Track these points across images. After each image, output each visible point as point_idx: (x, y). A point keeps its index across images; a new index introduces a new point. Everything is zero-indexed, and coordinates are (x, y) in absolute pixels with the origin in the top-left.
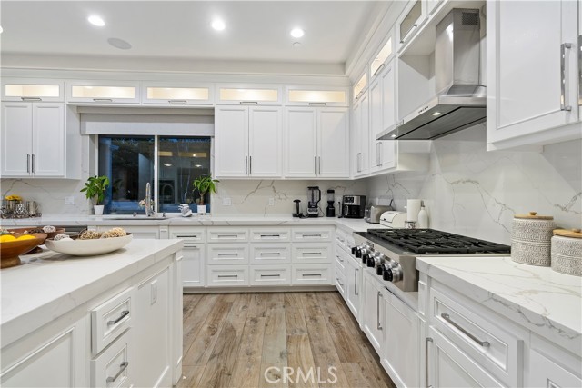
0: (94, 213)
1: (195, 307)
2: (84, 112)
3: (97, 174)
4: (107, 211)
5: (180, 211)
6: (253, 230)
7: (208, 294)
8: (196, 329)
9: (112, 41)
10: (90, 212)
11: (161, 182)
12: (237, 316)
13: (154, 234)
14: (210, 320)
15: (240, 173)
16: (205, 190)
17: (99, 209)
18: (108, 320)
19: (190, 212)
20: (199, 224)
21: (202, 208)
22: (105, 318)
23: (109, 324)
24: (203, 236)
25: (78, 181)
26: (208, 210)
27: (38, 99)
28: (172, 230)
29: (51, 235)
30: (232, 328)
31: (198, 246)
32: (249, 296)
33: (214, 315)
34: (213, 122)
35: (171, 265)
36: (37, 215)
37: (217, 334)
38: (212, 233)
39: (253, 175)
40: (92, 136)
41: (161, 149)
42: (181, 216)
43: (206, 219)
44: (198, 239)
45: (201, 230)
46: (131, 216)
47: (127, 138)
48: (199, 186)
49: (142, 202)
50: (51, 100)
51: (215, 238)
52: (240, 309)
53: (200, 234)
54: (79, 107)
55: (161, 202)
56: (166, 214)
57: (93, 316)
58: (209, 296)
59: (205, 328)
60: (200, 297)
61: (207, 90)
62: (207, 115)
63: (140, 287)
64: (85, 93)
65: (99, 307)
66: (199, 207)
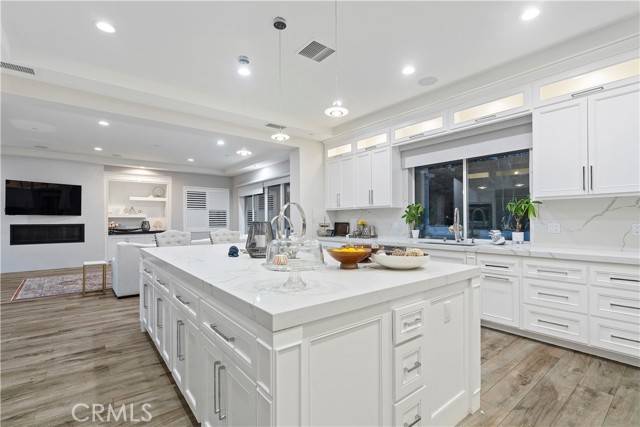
0: (412, 237)
1: (505, 347)
2: (403, 150)
3: (414, 202)
4: (422, 235)
5: (490, 238)
6: (594, 268)
7: (525, 338)
8: (503, 370)
9: (421, 82)
10: (408, 235)
11: (471, 206)
12: (563, 377)
13: (462, 259)
14: (522, 367)
15: (575, 190)
16: (522, 214)
17: (416, 233)
18: (405, 321)
19: (502, 240)
20: (512, 253)
21: (518, 236)
22: (402, 319)
23: (405, 324)
24: (516, 268)
25: (400, 209)
26: (527, 238)
27: (374, 147)
28: (480, 258)
29: (374, 251)
30: (553, 387)
31: (511, 279)
32: (589, 359)
33: (528, 364)
34: (531, 131)
35: (467, 291)
36: (375, 236)
37: (530, 387)
38: (530, 266)
39: (596, 191)
40: (410, 169)
41: (470, 172)
42: (491, 242)
43: (523, 248)
44: (511, 270)
45: (515, 261)
46: (441, 241)
47: (445, 165)
48: (513, 209)
49: (452, 227)
50: (383, 146)
51: (533, 273)
52: (571, 369)
53: (513, 265)
54: (400, 147)
55: (470, 227)
56: (476, 240)
57: (393, 313)
58: (524, 341)
59: (515, 374)
60: (512, 338)
61: (522, 94)
62: (524, 123)
63: (433, 303)
64: (404, 133)
65: (400, 309)
66: (514, 233)
